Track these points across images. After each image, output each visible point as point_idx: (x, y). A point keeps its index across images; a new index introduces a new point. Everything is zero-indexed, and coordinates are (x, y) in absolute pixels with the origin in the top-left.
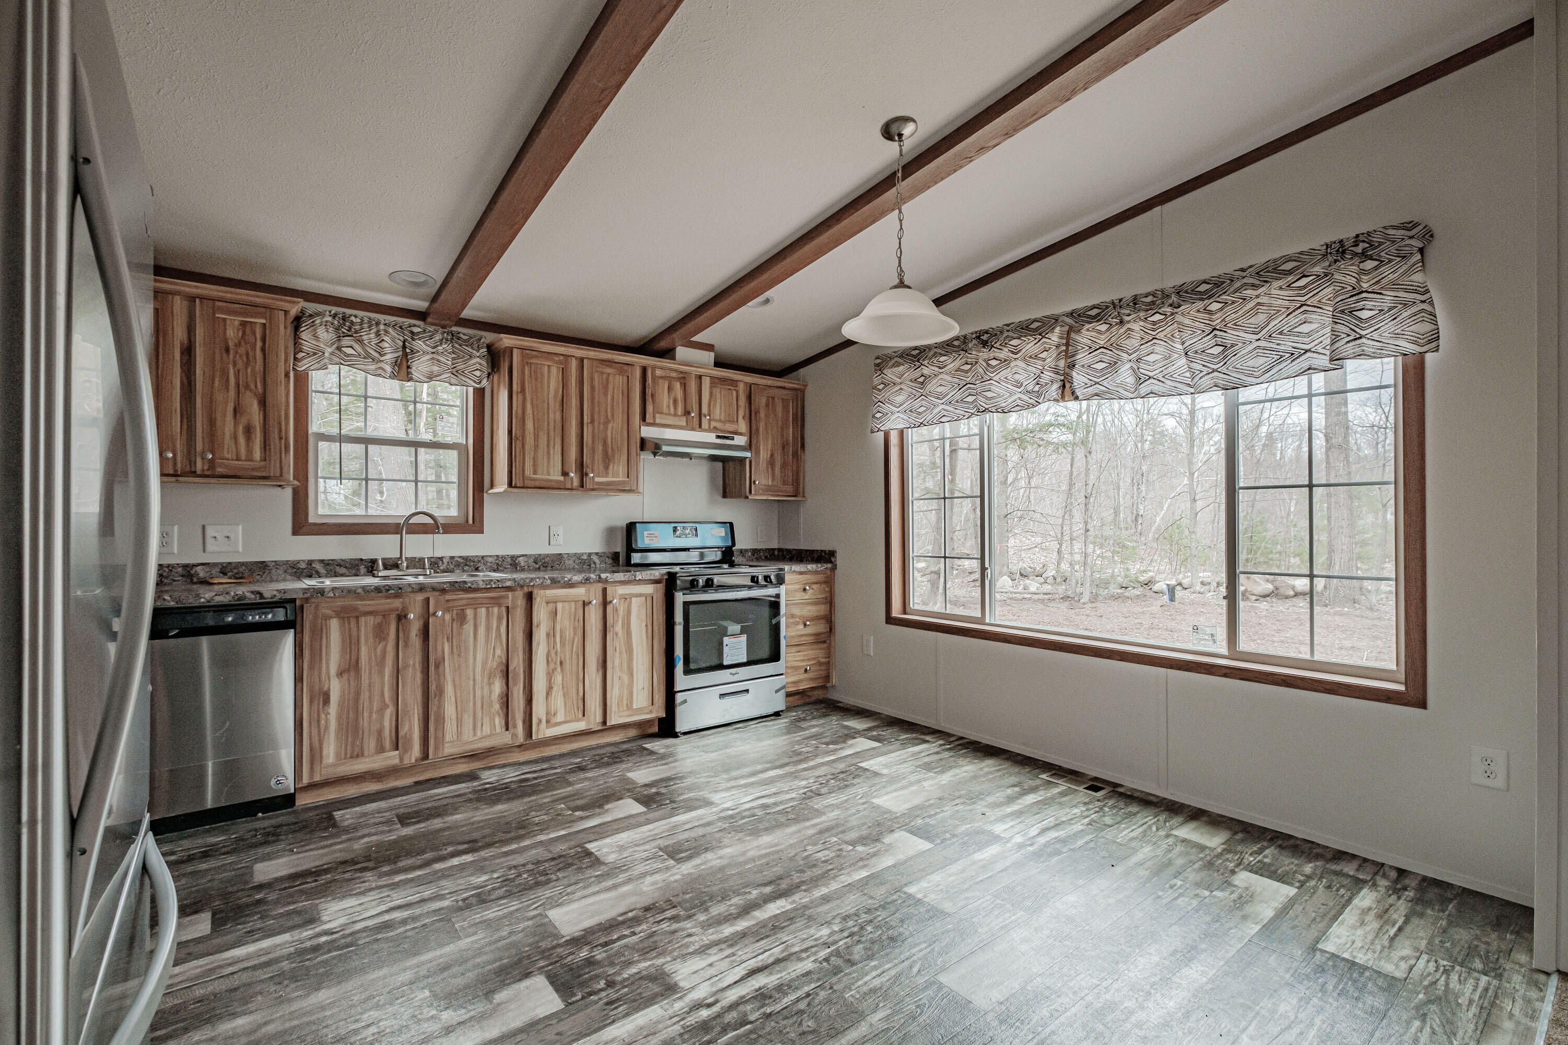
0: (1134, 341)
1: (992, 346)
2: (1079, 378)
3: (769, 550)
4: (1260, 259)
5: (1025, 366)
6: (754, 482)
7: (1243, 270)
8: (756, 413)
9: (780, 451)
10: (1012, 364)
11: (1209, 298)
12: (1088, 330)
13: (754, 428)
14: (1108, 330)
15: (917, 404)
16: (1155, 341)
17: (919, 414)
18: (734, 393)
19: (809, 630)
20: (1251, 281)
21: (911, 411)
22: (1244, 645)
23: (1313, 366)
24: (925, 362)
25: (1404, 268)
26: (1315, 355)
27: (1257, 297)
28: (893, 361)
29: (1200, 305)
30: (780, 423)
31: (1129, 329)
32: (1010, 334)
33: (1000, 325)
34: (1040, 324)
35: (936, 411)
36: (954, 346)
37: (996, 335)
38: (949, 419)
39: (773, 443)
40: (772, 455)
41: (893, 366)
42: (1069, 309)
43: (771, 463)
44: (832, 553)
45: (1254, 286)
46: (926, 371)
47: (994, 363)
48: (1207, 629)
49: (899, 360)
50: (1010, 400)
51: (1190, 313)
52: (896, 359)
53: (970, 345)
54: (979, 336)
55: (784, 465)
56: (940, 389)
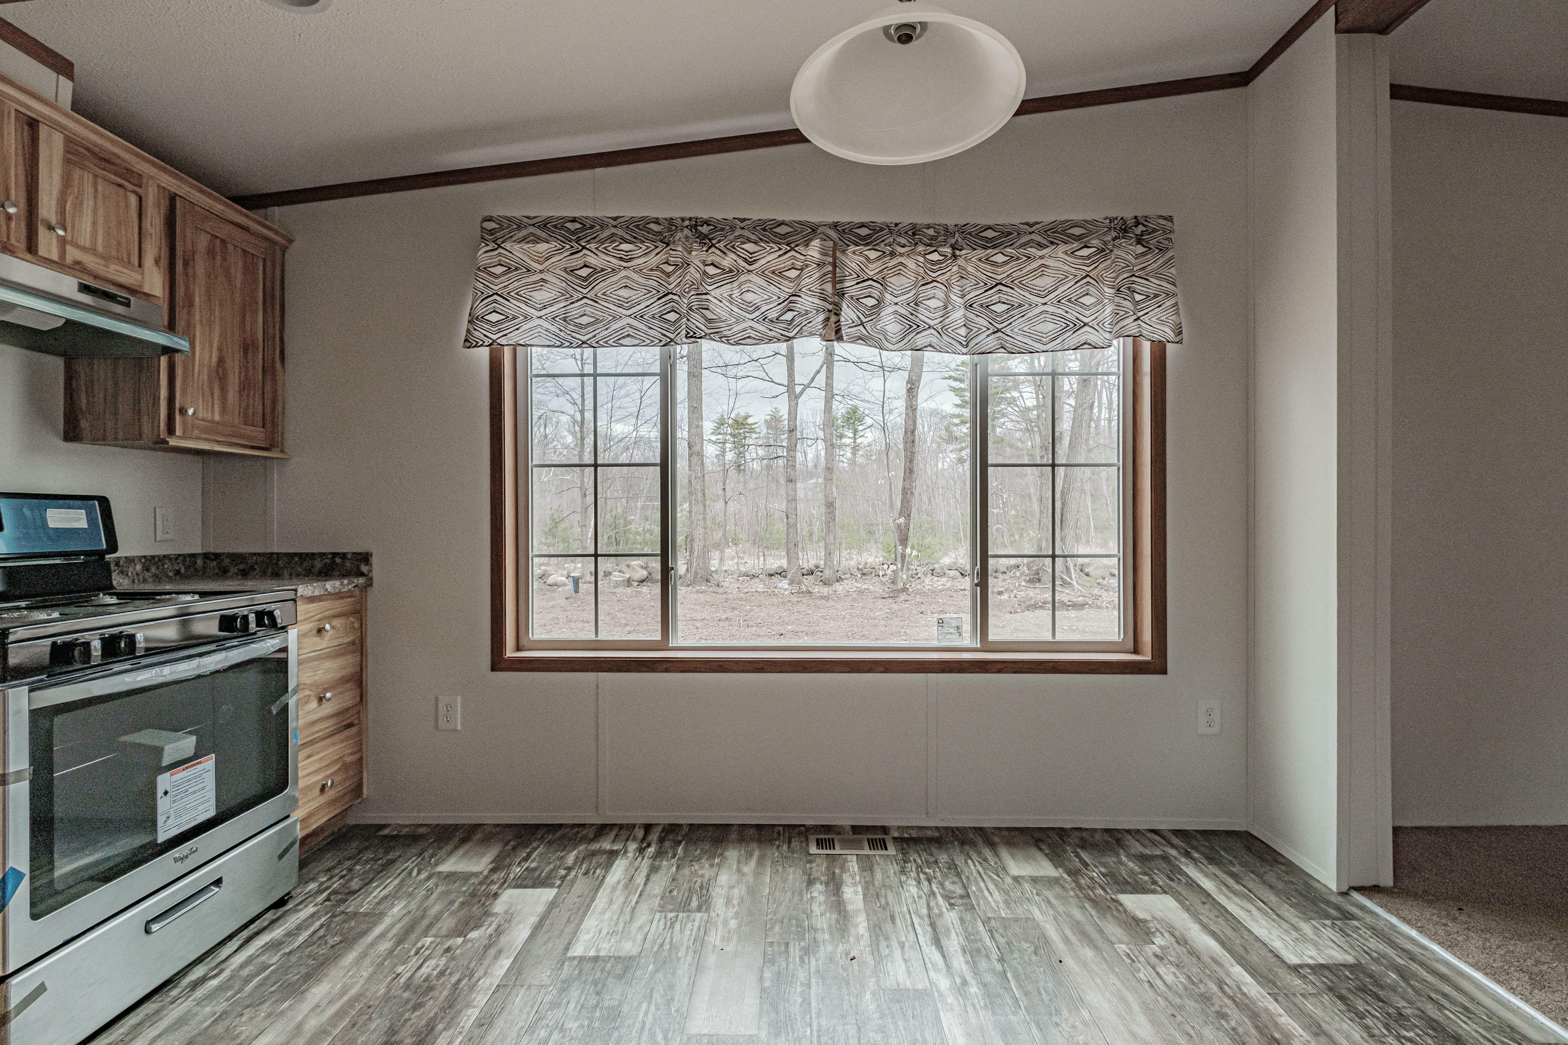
0: (904, 280)
1: (713, 245)
2: (848, 314)
3: (184, 556)
4: (1047, 218)
5: (764, 284)
6: (183, 411)
7: (1031, 225)
8: (186, 264)
9: (238, 355)
10: (743, 278)
11: (994, 247)
12: (854, 253)
13: (180, 292)
14: (878, 259)
15: (575, 310)
16: (935, 284)
17: (580, 326)
18: (133, 199)
19: (328, 709)
20: (1038, 238)
21: (565, 320)
22: (994, 635)
23: (1089, 341)
24: (592, 246)
25: (1162, 260)
26: (1091, 330)
27: (1041, 257)
28: (524, 233)
29: (981, 253)
30: (238, 298)
31: (901, 264)
32: (746, 233)
33: (730, 216)
34: (790, 230)
35: (615, 326)
36: (650, 231)
37: (722, 230)
38: (637, 342)
39: (223, 335)
40: (221, 361)
41: (523, 240)
42: (831, 219)
43: (220, 373)
44: (365, 558)
45: (1041, 246)
46: (592, 260)
47: (711, 270)
48: (952, 621)
49: (539, 232)
50: (737, 328)
51: (971, 259)
52: (531, 230)
53: (679, 235)
54: (695, 224)
55: (245, 386)
56: (624, 293)
